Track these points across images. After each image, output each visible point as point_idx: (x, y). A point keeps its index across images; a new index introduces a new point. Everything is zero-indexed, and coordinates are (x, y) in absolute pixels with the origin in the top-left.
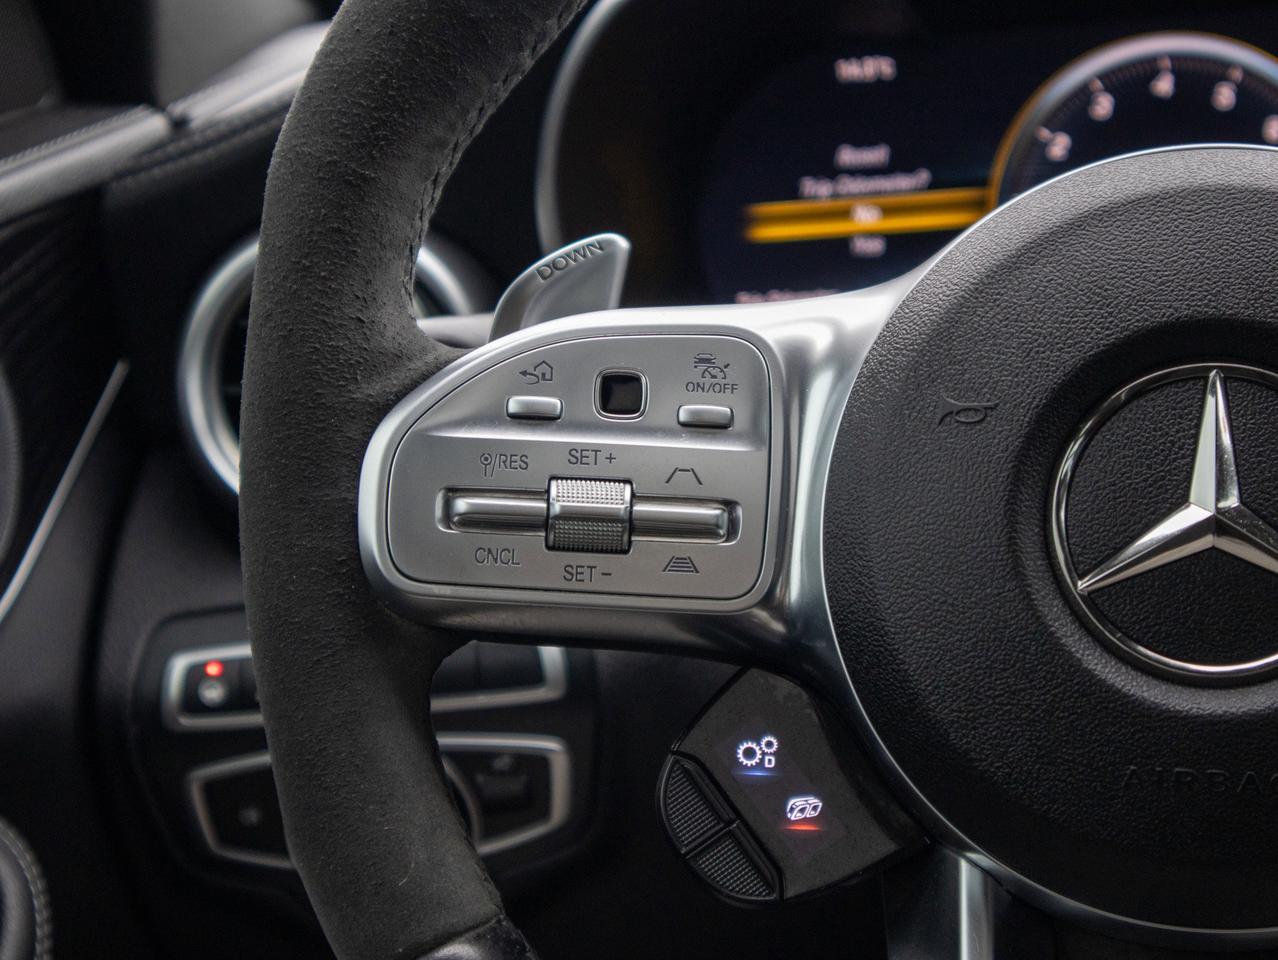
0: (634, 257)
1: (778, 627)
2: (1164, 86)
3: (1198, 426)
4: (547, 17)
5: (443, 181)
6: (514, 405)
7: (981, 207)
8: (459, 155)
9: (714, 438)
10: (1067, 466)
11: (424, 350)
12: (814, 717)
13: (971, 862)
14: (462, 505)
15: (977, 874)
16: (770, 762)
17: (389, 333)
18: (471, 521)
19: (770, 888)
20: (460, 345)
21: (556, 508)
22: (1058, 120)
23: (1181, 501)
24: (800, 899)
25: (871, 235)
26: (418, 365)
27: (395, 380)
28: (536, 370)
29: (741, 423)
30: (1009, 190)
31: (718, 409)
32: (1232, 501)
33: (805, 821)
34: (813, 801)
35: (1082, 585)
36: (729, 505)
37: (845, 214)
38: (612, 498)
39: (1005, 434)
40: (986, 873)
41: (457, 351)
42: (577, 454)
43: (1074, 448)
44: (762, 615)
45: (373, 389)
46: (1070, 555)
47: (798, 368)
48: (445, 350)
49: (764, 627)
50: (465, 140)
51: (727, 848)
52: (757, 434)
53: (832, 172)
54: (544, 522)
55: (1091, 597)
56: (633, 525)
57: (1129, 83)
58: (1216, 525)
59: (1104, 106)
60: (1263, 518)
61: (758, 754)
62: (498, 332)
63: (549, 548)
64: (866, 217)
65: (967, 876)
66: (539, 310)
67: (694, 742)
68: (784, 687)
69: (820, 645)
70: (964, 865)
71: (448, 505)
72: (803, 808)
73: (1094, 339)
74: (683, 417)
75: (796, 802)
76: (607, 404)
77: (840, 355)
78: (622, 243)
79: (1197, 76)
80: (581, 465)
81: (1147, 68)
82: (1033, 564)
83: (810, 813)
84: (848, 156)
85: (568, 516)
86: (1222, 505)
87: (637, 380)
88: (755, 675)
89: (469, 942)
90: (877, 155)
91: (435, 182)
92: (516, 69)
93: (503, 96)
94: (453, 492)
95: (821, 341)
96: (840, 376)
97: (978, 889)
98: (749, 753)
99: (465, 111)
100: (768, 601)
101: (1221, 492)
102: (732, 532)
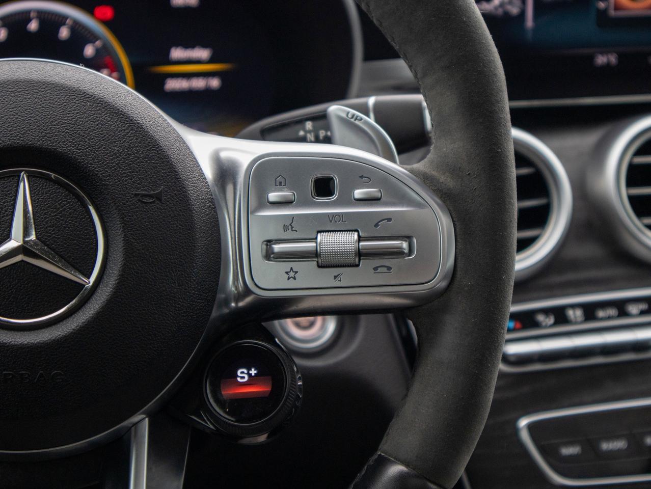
2: (33, 26)
23: (7, 237)
32: (33, 237)
58: (23, 249)
59: (1, 34)
60: (47, 245)
79: (50, 22)
81: (25, 16)
86: (27, 239)
101: (26, 233)
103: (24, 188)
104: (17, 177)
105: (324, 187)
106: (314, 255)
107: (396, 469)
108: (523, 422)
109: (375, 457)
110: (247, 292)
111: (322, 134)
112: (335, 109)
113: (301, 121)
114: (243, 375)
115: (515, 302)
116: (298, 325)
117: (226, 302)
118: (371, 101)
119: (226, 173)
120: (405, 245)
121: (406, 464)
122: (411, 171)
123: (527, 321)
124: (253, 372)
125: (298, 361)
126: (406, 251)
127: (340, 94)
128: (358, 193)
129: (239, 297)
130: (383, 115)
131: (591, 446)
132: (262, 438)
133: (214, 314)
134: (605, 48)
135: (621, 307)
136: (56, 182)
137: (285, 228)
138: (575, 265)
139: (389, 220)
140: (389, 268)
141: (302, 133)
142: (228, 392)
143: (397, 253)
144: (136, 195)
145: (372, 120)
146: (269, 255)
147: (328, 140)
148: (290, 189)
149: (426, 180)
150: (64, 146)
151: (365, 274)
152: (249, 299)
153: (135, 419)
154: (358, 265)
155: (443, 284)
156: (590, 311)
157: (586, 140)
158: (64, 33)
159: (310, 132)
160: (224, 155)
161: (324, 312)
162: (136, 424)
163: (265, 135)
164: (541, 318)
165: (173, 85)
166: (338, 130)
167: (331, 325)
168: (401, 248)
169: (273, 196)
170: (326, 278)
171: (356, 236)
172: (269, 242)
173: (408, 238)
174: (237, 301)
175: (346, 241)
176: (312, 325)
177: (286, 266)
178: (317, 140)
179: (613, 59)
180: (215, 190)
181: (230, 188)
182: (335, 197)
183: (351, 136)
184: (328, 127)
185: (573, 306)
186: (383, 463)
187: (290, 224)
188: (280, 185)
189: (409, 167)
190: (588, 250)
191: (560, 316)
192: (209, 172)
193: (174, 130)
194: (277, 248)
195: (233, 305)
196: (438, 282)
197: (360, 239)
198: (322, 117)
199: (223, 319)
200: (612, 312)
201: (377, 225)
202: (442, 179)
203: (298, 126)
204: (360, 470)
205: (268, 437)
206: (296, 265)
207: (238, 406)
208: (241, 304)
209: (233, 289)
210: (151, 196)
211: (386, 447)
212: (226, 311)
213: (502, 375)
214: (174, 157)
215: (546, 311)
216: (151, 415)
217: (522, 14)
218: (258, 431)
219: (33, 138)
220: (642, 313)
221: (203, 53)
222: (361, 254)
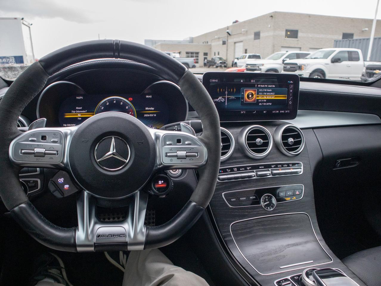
0: (47, 121)
1: (63, 165)
2: (115, 102)
3: (111, 142)
4: (35, 92)
5: (21, 112)
6: (30, 139)
7: (93, 115)
8: (24, 108)
9: (55, 143)
10: (96, 148)
11: (18, 132)
12: (68, 176)
13: (86, 192)
14: (23, 151)
15: (87, 193)
16: (62, 181)
17: (14, 130)
18: (24, 153)
19: (62, 196)
20: (24, 131)
21: (35, 152)
22: (102, 105)
23: (109, 151)
24: (66, 197)
25: (80, 117)
26: (17, 134)
27: (14, 136)
28: (33, 135)
29: (59, 142)
30: (97, 113)
31: (56, 140)
32: (115, 151)
33: (67, 188)
34: (68, 185)
35: (98, 160)
36: (57, 151)
37: (77, 115)
38: (43, 150)
39: (90, 144)
40: (88, 193)
41: (23, 132)
42: (38, 145)
43: (98, 144)
44: (61, 164)
45: (11, 137)
46: (97, 157)
47: (66, 135)
48: (21, 132)
49: (61, 165)
50: (24, 107)
51: (57, 192)
52: (61, 143)
53: (75, 110)
54: (34, 153)
55: (99, 162)
56: (45, 154)
57: (111, 101)
58: (113, 154)
59: (108, 104)
60: (118, 153)
61: (61, 180)
62: (29, 129)
63: (34, 156)
64: (79, 115)
65: (86, 193)
66: (35, 127)
67: (53, 179)
68: (64, 172)
69: (68, 167)
70: (85, 192)
71: (21, 151)
72: (66, 186)
73: (100, 133)
74: (52, 141)
75: (65, 186)
76: (42, 139)
77: (71, 134)
78: (46, 119)
79: (118, 101)
80: (39, 146)
81: (113, 100)
82: (92, 158)
83: (67, 187)
84: (77, 108)
85: (37, 153)
86: (114, 152)
87: (46, 136)
88: (61, 171)
89: (24, 204)
90: (81, 108)
91: (20, 112)
92: (35, 94)
93: (30, 101)
94: (22, 150)
95: (69, 132)
96: (71, 136)
97: (87, 195)
98: (60, 180)
99: (24, 103)
100: (62, 162)
101: (113, 150)
102: (57, 155)
103: (113, 140)
104: (112, 138)
105: (179, 141)
106: (177, 156)
107: (193, 204)
108: (223, 194)
109: (189, 201)
110: (161, 164)
111: (179, 128)
112: (182, 123)
113: (174, 125)
114: (160, 182)
115: (221, 167)
116: (173, 171)
117: (157, 166)
118: (190, 121)
119: (157, 137)
120: (196, 154)
121: (196, 203)
122: (198, 138)
123: (224, 171)
124: (162, 182)
125: (172, 179)
126: (197, 156)
127: (183, 119)
128: (186, 143)
129: (160, 165)
130: (193, 125)
131: (238, 199)
132: (164, 196)
133: (154, 168)
134: (243, 110)
135: (245, 168)
136: (121, 140)
137: (170, 150)
138: (235, 158)
139: (193, 149)
140: (193, 159)
141: (174, 128)
142: (157, 186)
143: (195, 156)
144: (138, 142)
145: (190, 126)
146: (166, 156)
147: (180, 130)
148: (171, 141)
149: (202, 140)
150: (122, 131)
151: (187, 161)
152: (162, 166)
153: (136, 191)
154: (186, 159)
155: (205, 163)
156: (239, 169)
157: (239, 130)
158: (122, 104)
159: (176, 128)
160: (157, 133)
161: (179, 169)
162: (137, 192)
163: (166, 129)
164: (227, 170)
165: (145, 115)
166: (182, 128)
167: (180, 170)
168: (195, 155)
169: (168, 143)
170: (179, 161)
171: (186, 152)
172: (166, 153)
173: (197, 153)
174: (159, 166)
175: (183, 153)
176: (176, 170)
177: (170, 158)
178: (178, 130)
179: (245, 112)
180: (155, 141)
181: (158, 141)
182: (181, 143)
183: (185, 129)
184: (180, 127)
185: (235, 167)
186: (191, 202)
187: (171, 149)
188: (169, 140)
189: (198, 137)
190: (238, 155)
191: (232, 169)
192: (153, 137)
193: (146, 128)
194: (168, 154)
195: (158, 167)
196: (203, 162)
197: (187, 153)
198: (179, 124)
199: (157, 170)
200: (243, 169)
201: (190, 150)
202: (205, 140)
203: (174, 126)
204: (186, 204)
205: (166, 196)
206: (173, 158)
207: (159, 189)
208: (160, 167)
209: (158, 163)
210: (141, 143)
211: (191, 199)
212: (157, 168)
213: (218, 183)
214: (146, 134)
215: (229, 168)
216: (139, 191)
217: (225, 101)
218: (163, 195)
219: (115, 130)
220: (250, 169)
221: (153, 109)
222: (187, 156)
